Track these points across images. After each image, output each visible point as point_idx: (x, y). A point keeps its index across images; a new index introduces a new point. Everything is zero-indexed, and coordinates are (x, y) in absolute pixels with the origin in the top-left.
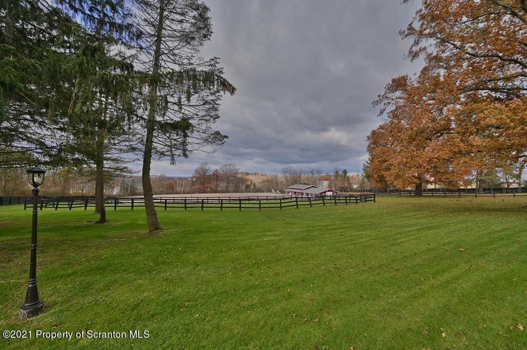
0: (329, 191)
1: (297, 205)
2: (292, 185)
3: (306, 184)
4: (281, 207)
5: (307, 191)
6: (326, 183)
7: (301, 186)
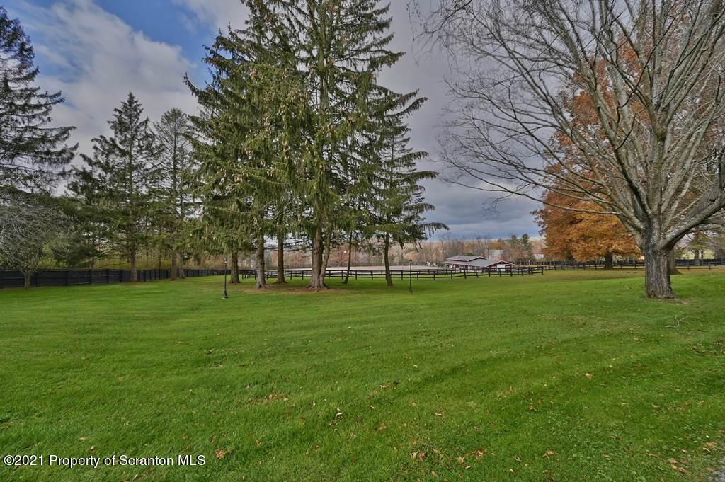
0: (500, 263)
1: (465, 276)
2: (453, 256)
3: (471, 255)
4: (452, 277)
5: (473, 264)
6: (497, 253)
7: (464, 258)
